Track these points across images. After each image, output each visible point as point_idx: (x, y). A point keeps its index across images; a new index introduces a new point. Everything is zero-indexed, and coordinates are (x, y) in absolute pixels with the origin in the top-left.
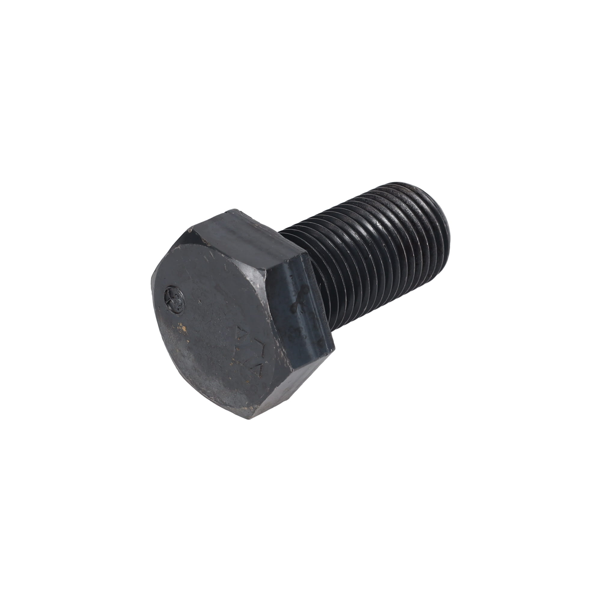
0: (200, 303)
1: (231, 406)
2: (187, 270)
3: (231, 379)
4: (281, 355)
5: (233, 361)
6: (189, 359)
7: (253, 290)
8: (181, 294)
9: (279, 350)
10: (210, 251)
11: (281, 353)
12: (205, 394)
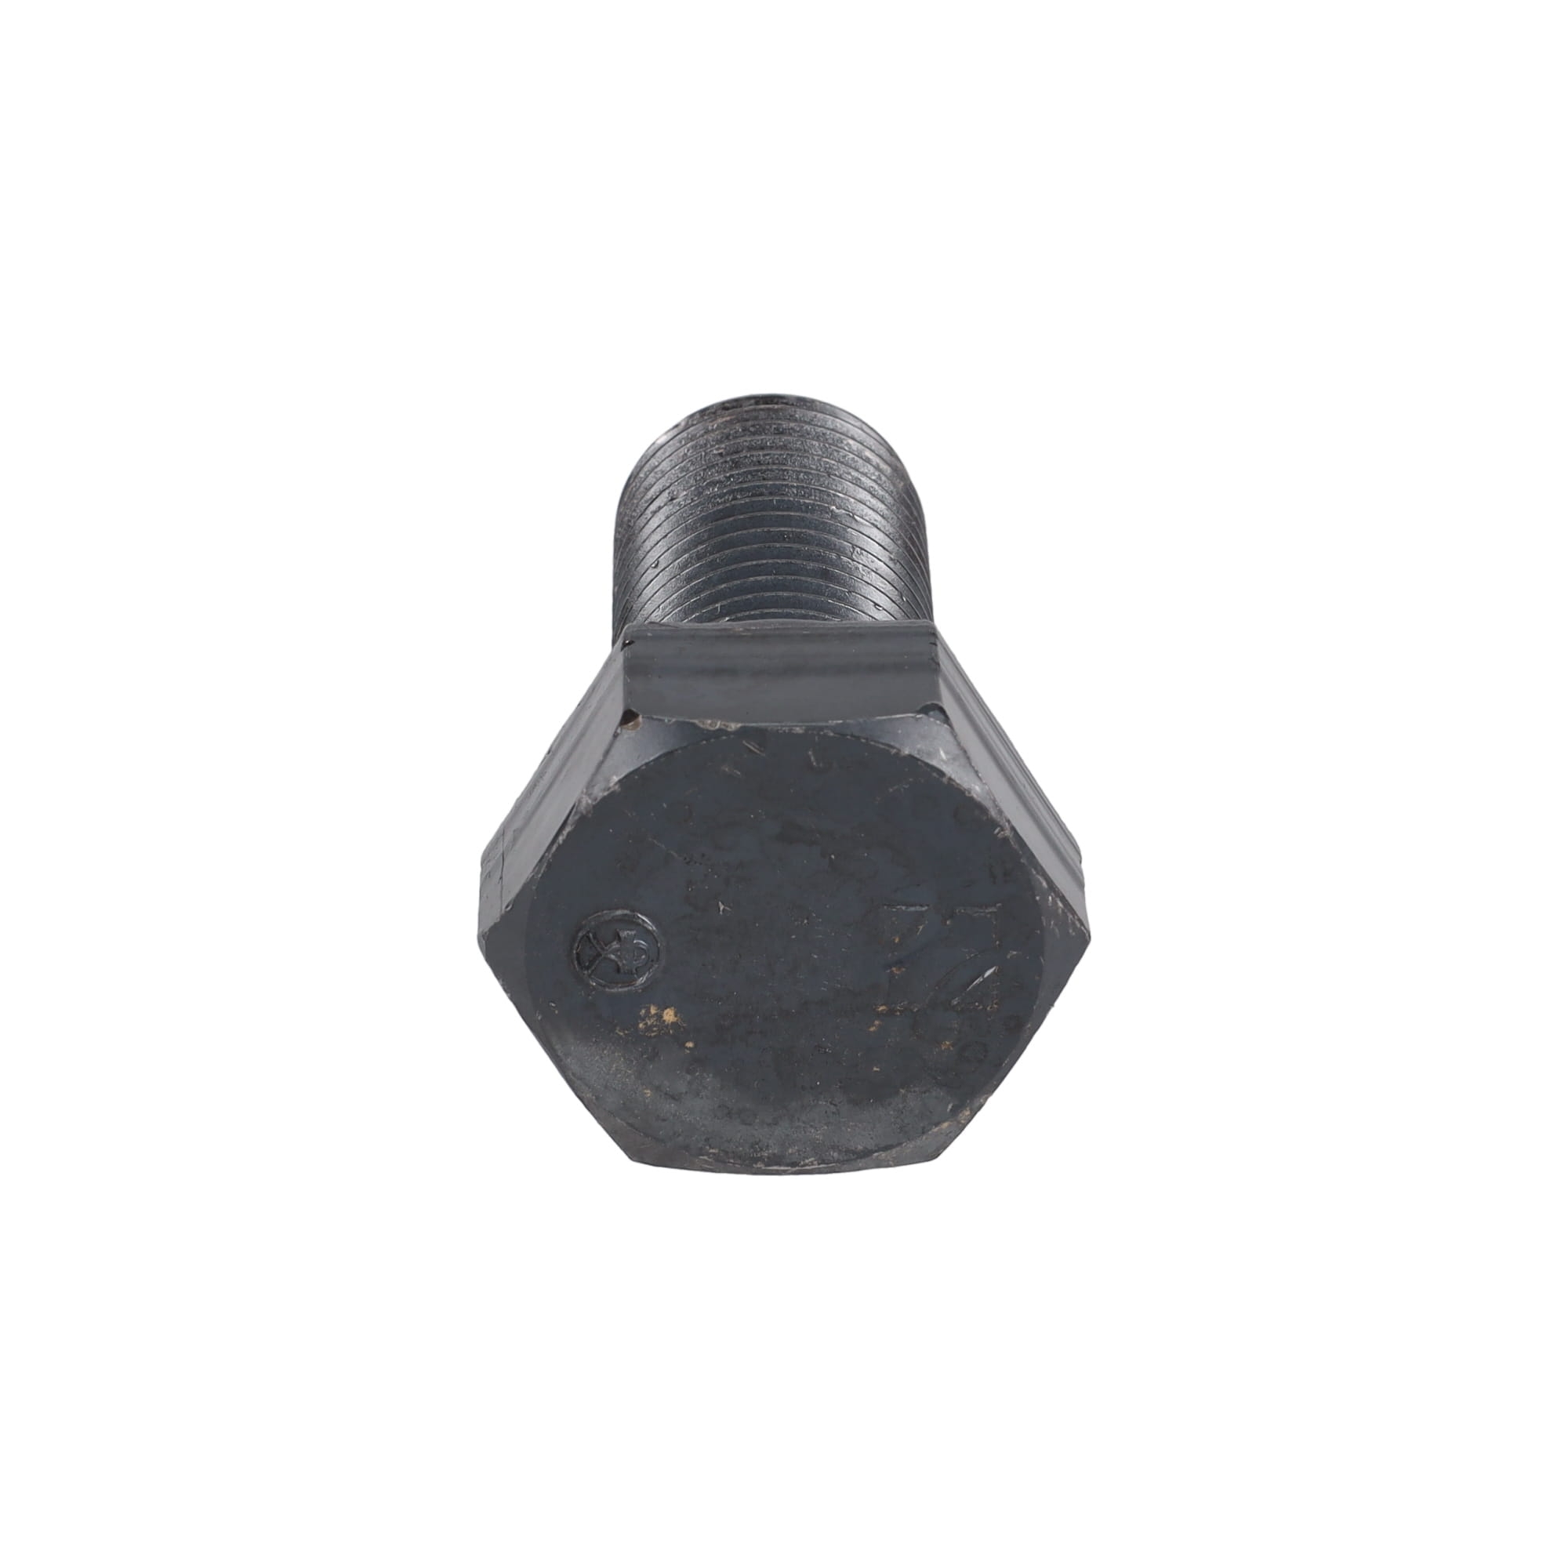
0: (724, 909)
1: (887, 1148)
2: (655, 841)
3: (878, 1069)
4: (1058, 908)
5: (879, 1015)
6: (698, 1095)
7: (935, 774)
8: (643, 920)
9: (1050, 898)
10: (744, 742)
11: (1057, 903)
12: (779, 1165)
